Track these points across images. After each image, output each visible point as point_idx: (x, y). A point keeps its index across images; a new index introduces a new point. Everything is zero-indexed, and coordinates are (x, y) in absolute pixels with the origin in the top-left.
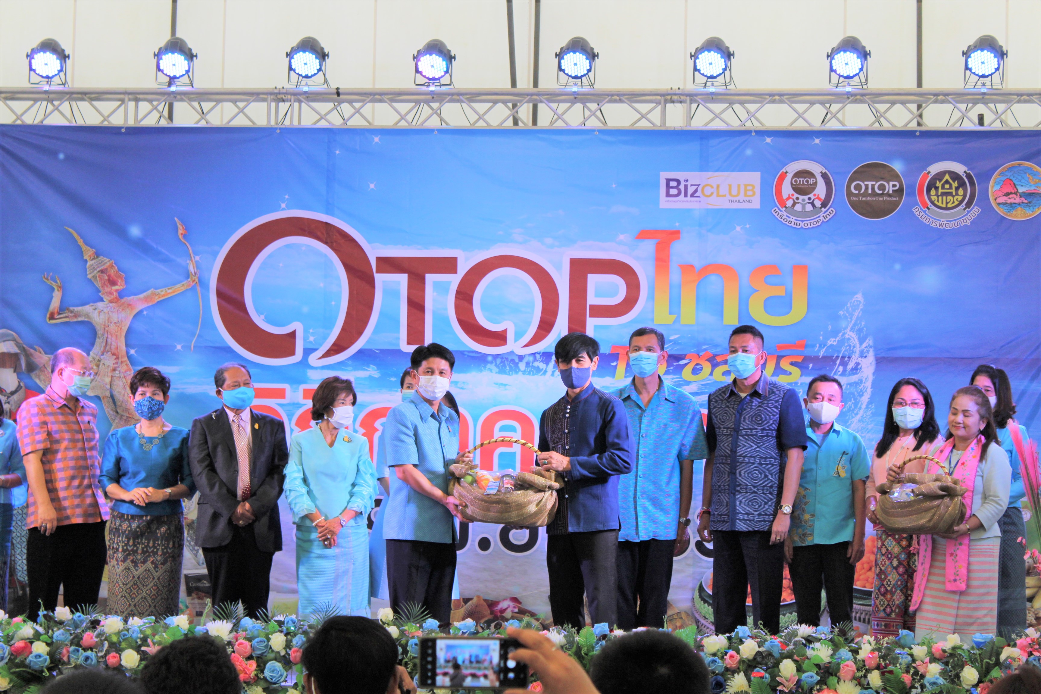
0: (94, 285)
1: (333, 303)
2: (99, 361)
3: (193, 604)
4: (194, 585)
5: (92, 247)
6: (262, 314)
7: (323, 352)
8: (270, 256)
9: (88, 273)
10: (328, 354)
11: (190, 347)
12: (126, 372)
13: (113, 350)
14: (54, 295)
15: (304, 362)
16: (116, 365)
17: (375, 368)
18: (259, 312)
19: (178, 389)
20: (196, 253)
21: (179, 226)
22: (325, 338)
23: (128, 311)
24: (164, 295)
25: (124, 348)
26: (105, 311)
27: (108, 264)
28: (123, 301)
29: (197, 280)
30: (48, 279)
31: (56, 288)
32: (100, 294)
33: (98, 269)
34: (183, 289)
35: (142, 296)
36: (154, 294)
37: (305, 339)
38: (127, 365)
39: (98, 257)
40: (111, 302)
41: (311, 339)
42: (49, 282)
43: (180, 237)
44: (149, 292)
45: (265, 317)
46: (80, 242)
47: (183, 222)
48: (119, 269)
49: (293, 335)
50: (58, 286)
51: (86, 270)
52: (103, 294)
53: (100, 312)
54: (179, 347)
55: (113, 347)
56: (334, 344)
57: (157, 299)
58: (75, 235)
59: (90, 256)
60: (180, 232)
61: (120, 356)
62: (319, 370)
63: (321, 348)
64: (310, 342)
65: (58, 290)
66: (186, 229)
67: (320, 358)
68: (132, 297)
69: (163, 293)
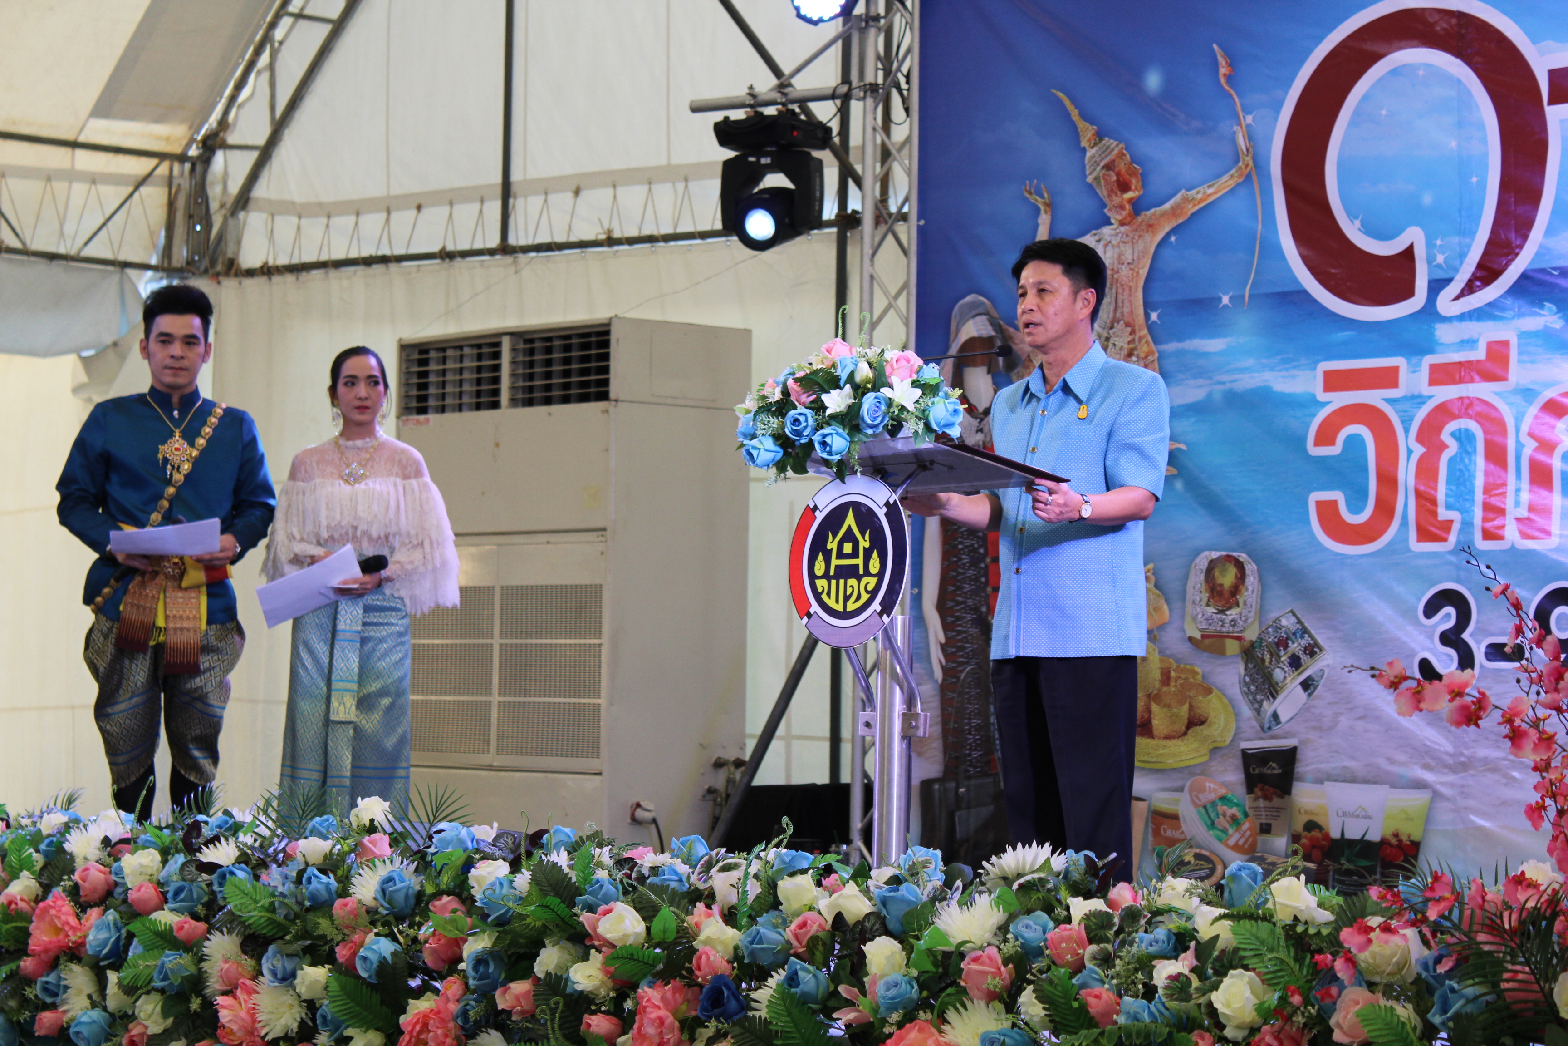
0: (1097, 194)
1: (1474, 179)
2: (1107, 339)
3: (1256, 808)
4: (1257, 771)
5: (1092, 123)
6: (1356, 218)
7: (1462, 285)
8: (1365, 98)
9: (1088, 172)
10: (1469, 289)
11: (1243, 296)
12: (1146, 357)
13: (1127, 318)
14: (1040, 221)
15: (1429, 311)
16: (1132, 346)
17: (1554, 308)
18: (1351, 215)
19: (1223, 383)
20: (1247, 111)
21: (1220, 59)
22: (1462, 256)
23: (1147, 237)
24: (1201, 201)
25: (1141, 311)
26: (1114, 242)
27: (1116, 151)
28: (1140, 219)
29: (1251, 163)
30: (1030, 193)
31: (1042, 208)
32: (1106, 211)
33: (1102, 164)
34: (1232, 183)
35: (1167, 206)
36: (1186, 200)
37: (1430, 260)
38: (1147, 342)
39: (1101, 140)
40: (1122, 223)
41: (1440, 259)
42: (1035, 199)
43: (1223, 80)
44: (1177, 198)
45: (1362, 225)
46: (1075, 115)
47: (1228, 54)
48: (1133, 160)
49: (1409, 253)
50: (1045, 204)
51: (1084, 166)
52: (1110, 210)
53: (1106, 246)
54: (1225, 300)
55: (1126, 310)
56: (1480, 266)
57: (1191, 209)
58: (1067, 103)
59: (1089, 140)
60: (1223, 70)
61: (1137, 328)
62: (1456, 324)
63: (1458, 278)
64: (1439, 266)
65: (1046, 212)
66: (1230, 65)
67: (1457, 298)
68: (1152, 211)
69: (1200, 196)
